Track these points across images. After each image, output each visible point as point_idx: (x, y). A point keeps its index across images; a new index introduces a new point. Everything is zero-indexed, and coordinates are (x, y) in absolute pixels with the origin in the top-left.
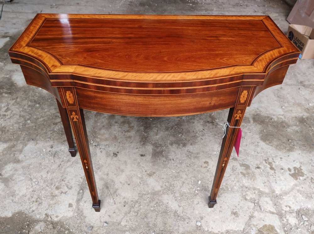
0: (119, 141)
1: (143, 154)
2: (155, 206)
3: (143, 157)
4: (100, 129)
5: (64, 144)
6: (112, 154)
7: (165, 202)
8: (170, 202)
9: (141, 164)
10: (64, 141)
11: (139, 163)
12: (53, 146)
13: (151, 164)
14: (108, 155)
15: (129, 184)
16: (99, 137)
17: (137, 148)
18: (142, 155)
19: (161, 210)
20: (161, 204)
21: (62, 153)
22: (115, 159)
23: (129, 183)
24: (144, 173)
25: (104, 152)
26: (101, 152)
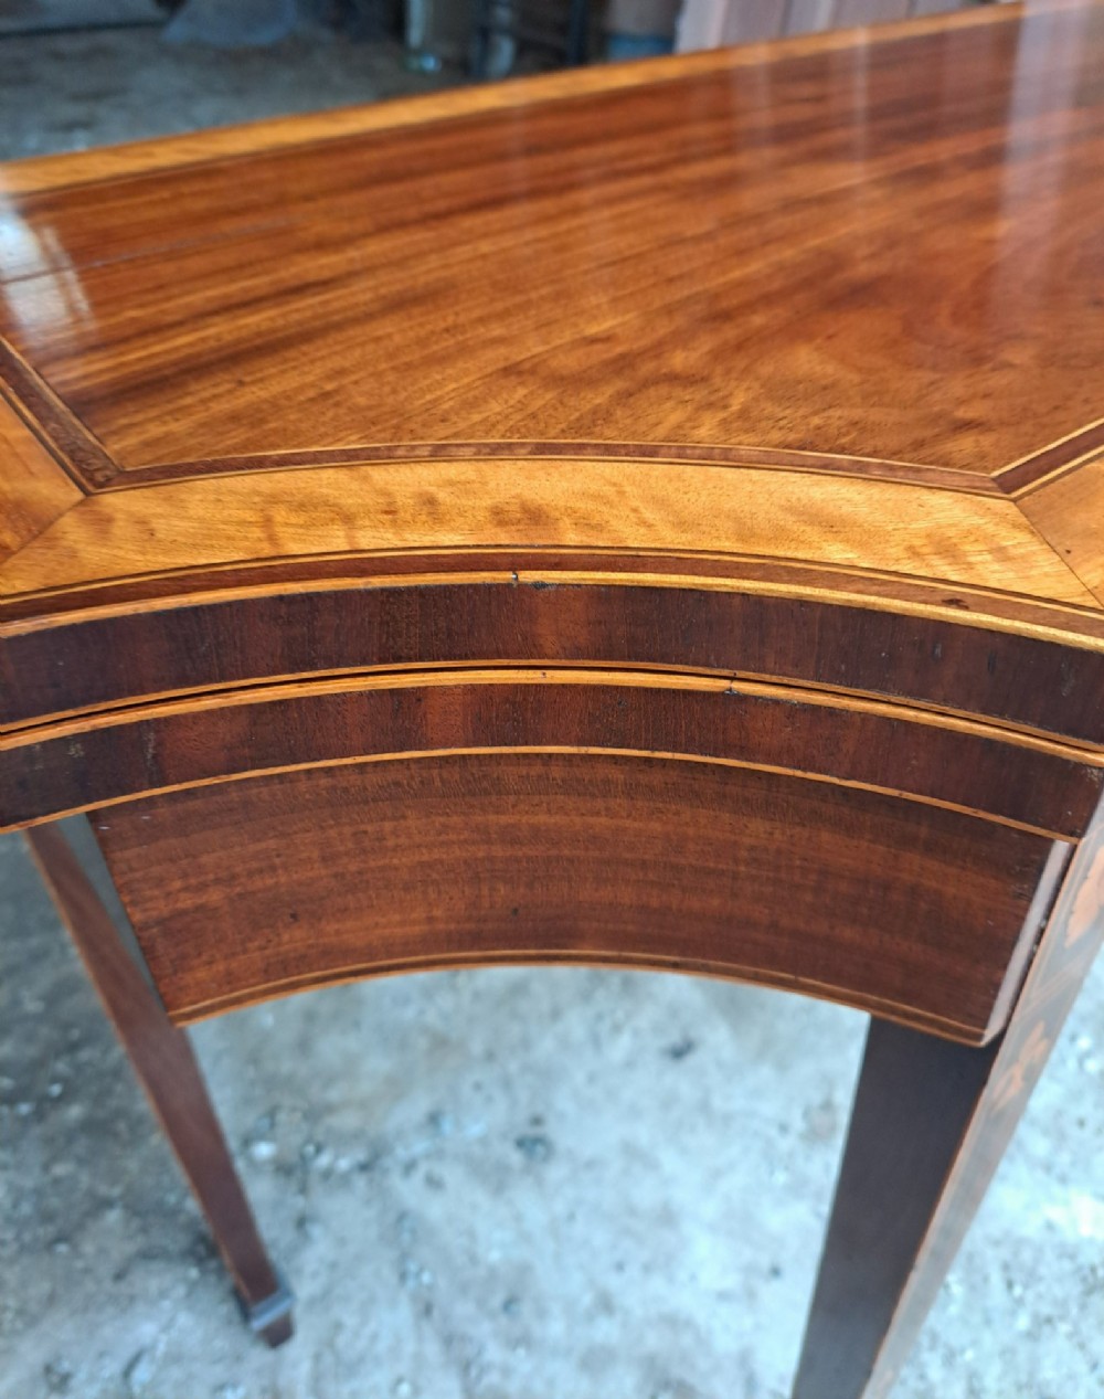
0: (477, 1047)
1: (674, 1038)
2: (1018, 1290)
3: (691, 1060)
4: (304, 1046)
5: (132, 1299)
6: (516, 1158)
7: (1031, 1229)
8: (1055, 1213)
9: (717, 1103)
10: (119, 1276)
11: (704, 1107)
12: (66, 1366)
13: (766, 1072)
14: (495, 1179)
15: (776, 1272)
16: (334, 1095)
17: (617, 1029)
18: (679, 1052)
19: (1058, 1292)
20: (1027, 1256)
21: (176, 1373)
22: (555, 1172)
23: (765, 1261)
24: (785, 1144)
25: (452, 1174)
26: (434, 1183)
